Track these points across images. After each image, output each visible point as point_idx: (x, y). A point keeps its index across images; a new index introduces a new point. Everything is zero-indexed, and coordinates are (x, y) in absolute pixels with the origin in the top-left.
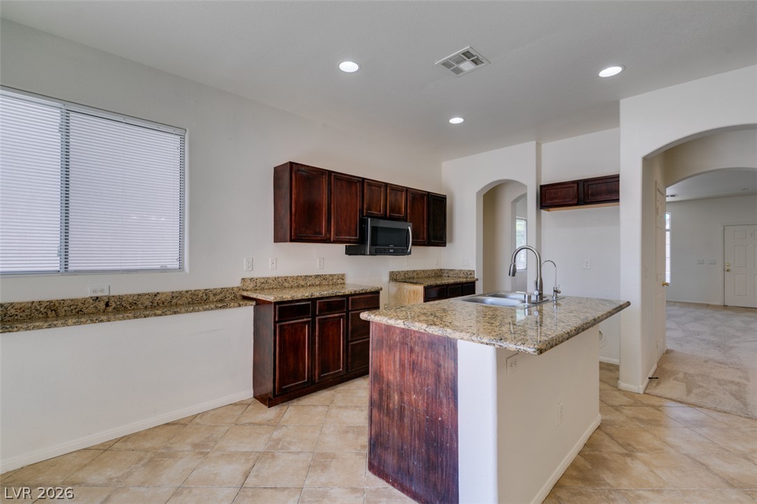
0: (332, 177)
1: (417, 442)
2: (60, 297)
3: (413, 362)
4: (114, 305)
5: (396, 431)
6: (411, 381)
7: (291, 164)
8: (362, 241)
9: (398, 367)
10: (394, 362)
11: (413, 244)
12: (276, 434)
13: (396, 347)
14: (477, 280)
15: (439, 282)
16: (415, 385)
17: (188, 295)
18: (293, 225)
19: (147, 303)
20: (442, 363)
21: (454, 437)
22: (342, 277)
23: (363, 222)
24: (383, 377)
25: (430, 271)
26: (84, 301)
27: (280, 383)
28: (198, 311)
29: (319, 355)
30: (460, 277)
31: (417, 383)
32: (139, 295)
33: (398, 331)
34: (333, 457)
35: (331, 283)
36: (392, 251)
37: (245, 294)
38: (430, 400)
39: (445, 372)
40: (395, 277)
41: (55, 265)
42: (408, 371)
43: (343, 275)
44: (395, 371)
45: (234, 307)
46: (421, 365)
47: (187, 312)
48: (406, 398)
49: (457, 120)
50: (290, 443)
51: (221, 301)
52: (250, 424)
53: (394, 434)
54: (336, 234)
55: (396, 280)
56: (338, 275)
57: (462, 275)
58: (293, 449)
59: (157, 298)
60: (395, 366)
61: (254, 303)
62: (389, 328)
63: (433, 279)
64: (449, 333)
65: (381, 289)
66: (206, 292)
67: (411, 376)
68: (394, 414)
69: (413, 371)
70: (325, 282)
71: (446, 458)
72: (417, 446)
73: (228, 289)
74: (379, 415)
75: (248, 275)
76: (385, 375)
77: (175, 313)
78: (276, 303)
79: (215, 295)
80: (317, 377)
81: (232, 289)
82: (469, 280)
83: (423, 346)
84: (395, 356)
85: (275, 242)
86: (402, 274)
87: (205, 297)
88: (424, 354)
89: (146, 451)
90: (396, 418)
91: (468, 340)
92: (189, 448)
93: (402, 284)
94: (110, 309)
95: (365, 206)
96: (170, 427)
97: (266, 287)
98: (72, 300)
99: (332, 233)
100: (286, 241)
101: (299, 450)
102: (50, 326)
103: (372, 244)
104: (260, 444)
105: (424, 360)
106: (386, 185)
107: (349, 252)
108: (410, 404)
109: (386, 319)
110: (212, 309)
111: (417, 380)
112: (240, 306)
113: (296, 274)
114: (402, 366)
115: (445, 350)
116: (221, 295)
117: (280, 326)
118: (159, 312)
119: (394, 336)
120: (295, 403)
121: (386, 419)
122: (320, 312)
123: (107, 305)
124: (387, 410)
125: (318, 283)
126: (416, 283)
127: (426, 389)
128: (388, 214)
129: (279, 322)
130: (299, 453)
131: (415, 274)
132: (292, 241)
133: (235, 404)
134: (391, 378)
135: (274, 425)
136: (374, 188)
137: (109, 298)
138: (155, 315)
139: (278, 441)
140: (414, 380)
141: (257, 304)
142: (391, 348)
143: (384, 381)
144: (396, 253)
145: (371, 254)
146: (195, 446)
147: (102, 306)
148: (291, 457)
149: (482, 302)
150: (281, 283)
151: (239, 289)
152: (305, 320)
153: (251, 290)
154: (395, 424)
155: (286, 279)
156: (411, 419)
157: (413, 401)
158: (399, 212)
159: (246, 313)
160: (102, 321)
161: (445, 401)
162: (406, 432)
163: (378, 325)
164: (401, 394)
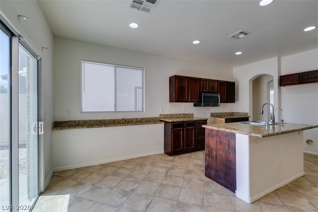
0: (189, 79)
1: (222, 166)
2: (116, 119)
3: (221, 141)
4: (127, 121)
5: (215, 163)
6: (220, 147)
7: (175, 76)
8: (200, 101)
9: (215, 142)
10: (214, 141)
11: (220, 102)
12: (173, 163)
13: (214, 136)
14: (250, 117)
15: (232, 117)
16: (221, 148)
17: (145, 119)
18: (176, 96)
19: (135, 121)
20: (231, 141)
21: (235, 164)
22: (192, 115)
23: (201, 94)
24: (210, 146)
25: (228, 113)
26: (120, 120)
27: (173, 148)
28: (149, 124)
29: (186, 140)
30: (241, 116)
31: (222, 148)
32: (133, 119)
33: (215, 131)
34: (193, 171)
35: (188, 116)
36: (212, 105)
37: (161, 119)
38: (226, 153)
39: (231, 144)
40: (213, 115)
42: (219, 144)
43: (193, 114)
44: (214, 144)
45: (159, 123)
46: (223, 142)
47: (146, 124)
48: (218, 153)
49: (239, 53)
50: (178, 166)
51: (154, 121)
52: (165, 160)
53: (214, 164)
54: (191, 99)
55: (213, 116)
56: (191, 114)
57: (242, 115)
58: (180, 168)
59: (137, 120)
60: (214, 142)
61: (164, 122)
62: (212, 130)
63: (229, 116)
64: (233, 131)
65: (208, 119)
66: (150, 118)
67: (220, 146)
68: (214, 158)
69: (221, 144)
70: (186, 116)
71: (232, 172)
72: (222, 168)
73: (156, 118)
74: (209, 158)
75: (162, 113)
76: (211, 145)
77: (143, 124)
78: (172, 122)
79: (152, 119)
80: (185, 148)
81: (157, 118)
82: (246, 117)
83: (224, 136)
84: (214, 139)
85: (170, 102)
86: (216, 114)
87: (149, 120)
88: (224, 138)
89: (138, 163)
90: (215, 159)
91: (239, 133)
92: (149, 164)
93: (216, 118)
94: (126, 122)
95: (201, 88)
96: (142, 158)
97: (167, 117)
98: (118, 119)
99: (189, 99)
100: (174, 102)
101: (182, 168)
102: (115, 126)
103: (204, 103)
104: (169, 165)
105: (224, 140)
106: (209, 80)
107: (195, 105)
108: (219, 154)
109: (211, 127)
110: (152, 124)
111: (222, 147)
112: (160, 123)
114: (217, 142)
115: (232, 137)
116: (154, 120)
117: (173, 130)
119: (214, 132)
120: (178, 156)
121: (211, 159)
122: (186, 126)
123: (126, 121)
124: (211, 157)
125: (184, 116)
126: (222, 118)
127: (225, 149)
128: (210, 91)
129: (173, 128)
130: (181, 169)
131: (221, 114)
132: (176, 102)
133: (159, 154)
134: (213, 146)
135: (172, 161)
136: (204, 81)
137: (126, 119)
138: (138, 125)
139: (174, 165)
140: (221, 147)
141: (165, 123)
142: (213, 137)
143: (210, 147)
144: (213, 106)
145: (203, 106)
146: (151, 163)
147: (124, 121)
148: (179, 170)
149: (249, 124)
150: (172, 116)
151: (159, 118)
152: (181, 128)
153: (163, 118)
154: (214, 161)
155: (173, 115)
156: (220, 159)
157: (220, 153)
158: (215, 90)
159: (162, 126)
160: (126, 125)
161: (231, 153)
162: (218, 164)
163: (208, 129)
164: (216, 151)
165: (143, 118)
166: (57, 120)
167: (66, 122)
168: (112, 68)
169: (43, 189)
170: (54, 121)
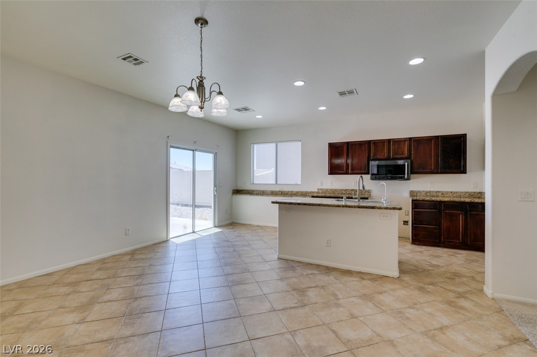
0: (350, 145)
11: (412, 173)
17: (300, 193)
18: (329, 168)
19: (290, 194)
26: (277, 191)
36: (390, 178)
41: (274, 182)
43: (369, 190)
54: (352, 170)
59: (293, 193)
66: (306, 192)
79: (308, 193)
85: (330, 174)
87: (305, 194)
95: (372, 155)
97: (327, 192)
99: (350, 170)
106: (389, 141)
113: (341, 188)
116: (311, 194)
123: (282, 193)
125: (353, 193)
128: (391, 157)
150: (333, 192)
153: (321, 193)
158: (402, 154)
166: (238, 189)
167: (242, 190)
168: (274, 145)
169: (217, 225)
170: (235, 189)
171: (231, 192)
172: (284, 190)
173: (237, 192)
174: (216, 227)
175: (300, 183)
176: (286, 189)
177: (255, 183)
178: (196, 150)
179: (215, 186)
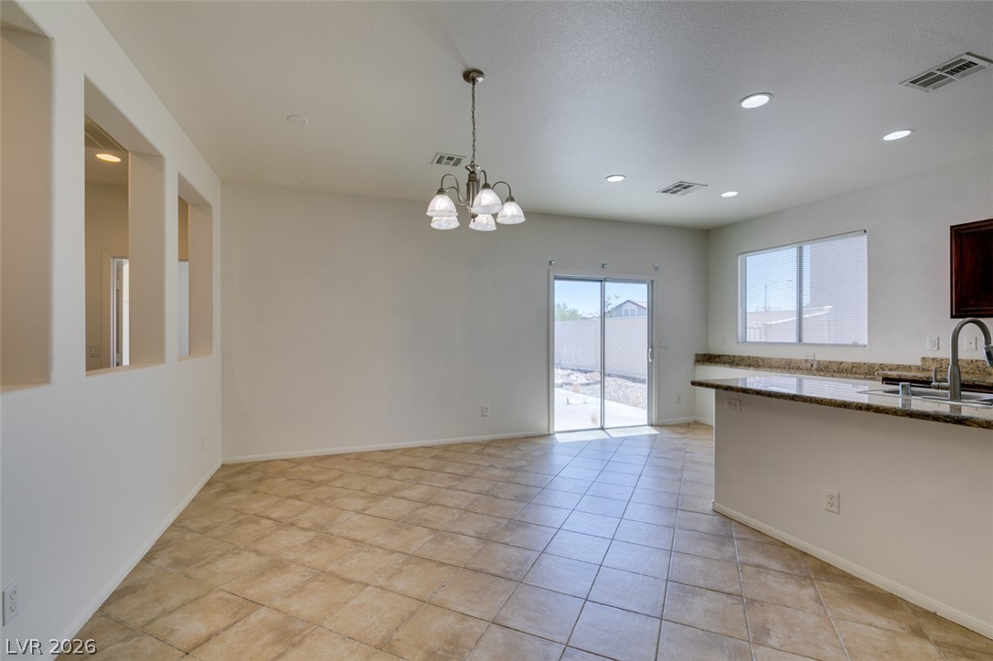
4: (816, 367)
19: (835, 369)
26: (801, 361)
28: (850, 378)
32: (830, 362)
41: (794, 339)
47: (841, 377)
59: (842, 366)
66: (882, 366)
73: (904, 366)
75: (932, 355)
77: (833, 376)
79: (890, 370)
98: (795, 360)
118: (822, 373)
123: (812, 365)
132: (953, 316)
137: (813, 361)
147: (809, 365)
165: (859, 364)
166: (711, 352)
167: (719, 356)
168: (793, 252)
169: (654, 421)
170: (706, 353)
171: (693, 359)
172: (817, 359)
173: (709, 359)
174: (652, 425)
175: (866, 343)
176: (824, 356)
177: (748, 340)
178: (606, 280)
179: (651, 345)
